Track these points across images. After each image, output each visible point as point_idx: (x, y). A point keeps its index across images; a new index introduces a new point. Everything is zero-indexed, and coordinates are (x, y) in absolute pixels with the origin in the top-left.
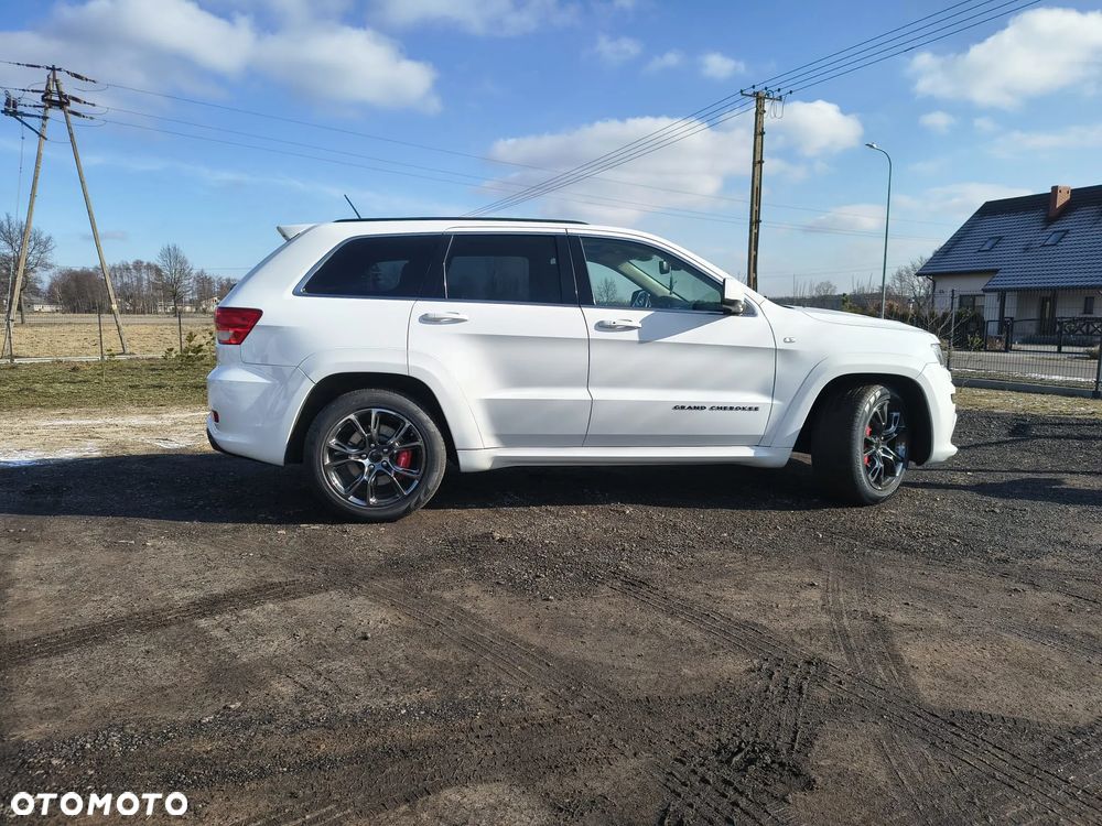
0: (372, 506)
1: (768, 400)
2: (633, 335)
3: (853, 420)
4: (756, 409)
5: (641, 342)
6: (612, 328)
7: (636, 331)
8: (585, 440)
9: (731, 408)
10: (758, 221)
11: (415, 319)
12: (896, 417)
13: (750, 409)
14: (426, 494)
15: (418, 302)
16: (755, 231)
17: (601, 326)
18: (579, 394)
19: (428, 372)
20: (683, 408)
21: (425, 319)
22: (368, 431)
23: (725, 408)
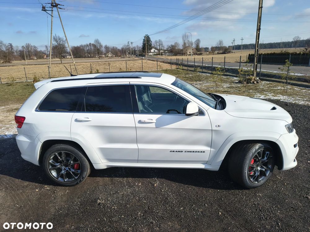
0: (66, 182)
1: (209, 149)
2: (153, 125)
3: (244, 160)
4: (204, 152)
5: (156, 127)
6: (144, 123)
7: (155, 123)
8: (138, 161)
9: (193, 152)
10: (260, 29)
11: (73, 120)
12: (268, 154)
13: (201, 152)
14: (83, 179)
15: (75, 113)
16: (258, 33)
17: (140, 122)
18: (134, 146)
19: (78, 140)
20: (174, 151)
21: (76, 120)
22: (61, 158)
23: (191, 152)
